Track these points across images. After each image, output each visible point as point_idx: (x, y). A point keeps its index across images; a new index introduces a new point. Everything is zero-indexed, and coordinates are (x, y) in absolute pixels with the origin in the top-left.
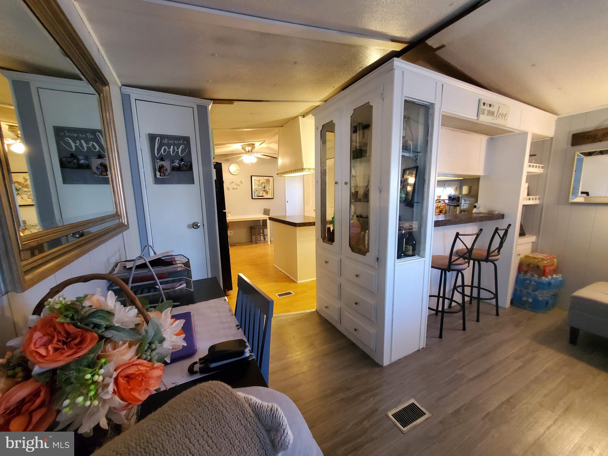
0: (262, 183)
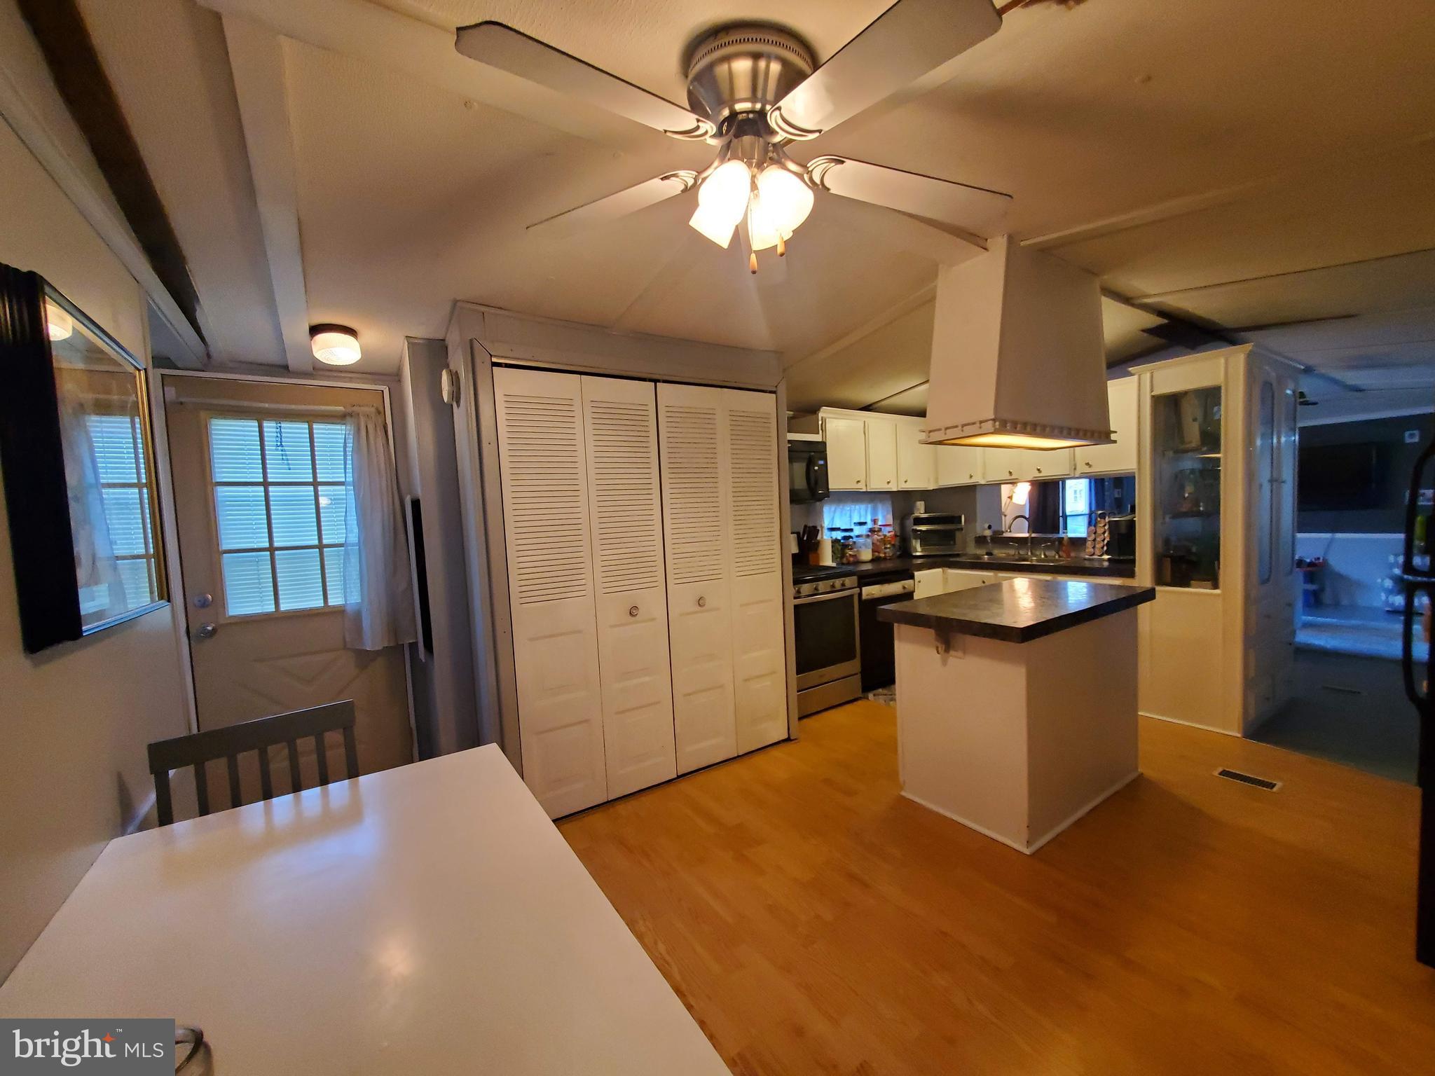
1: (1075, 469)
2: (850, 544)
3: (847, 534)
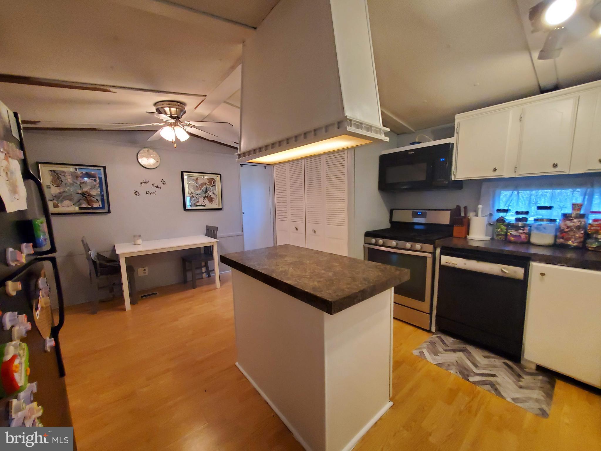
0: (202, 185)
2: (520, 225)
3: (521, 216)
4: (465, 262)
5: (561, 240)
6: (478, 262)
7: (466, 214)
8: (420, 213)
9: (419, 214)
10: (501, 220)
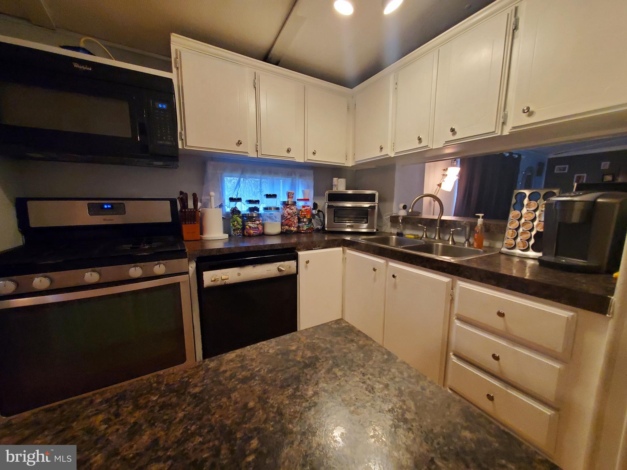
1: (504, 123)
2: (254, 216)
3: (253, 206)
4: (239, 272)
5: (287, 227)
6: (254, 267)
7: (195, 204)
8: (109, 206)
9: (108, 208)
10: (235, 211)
